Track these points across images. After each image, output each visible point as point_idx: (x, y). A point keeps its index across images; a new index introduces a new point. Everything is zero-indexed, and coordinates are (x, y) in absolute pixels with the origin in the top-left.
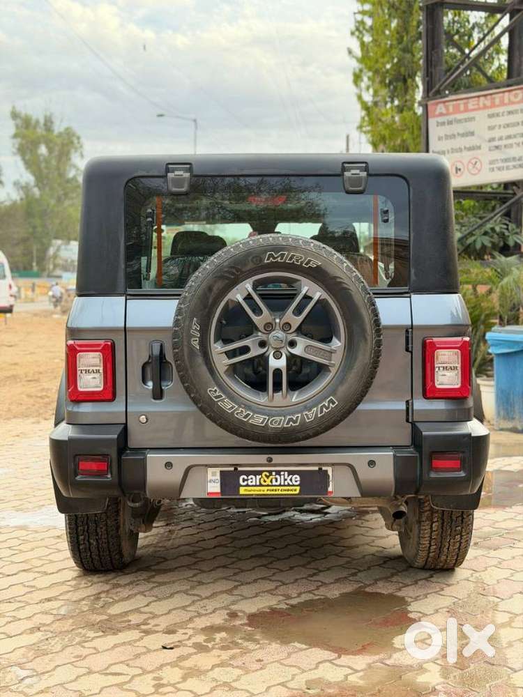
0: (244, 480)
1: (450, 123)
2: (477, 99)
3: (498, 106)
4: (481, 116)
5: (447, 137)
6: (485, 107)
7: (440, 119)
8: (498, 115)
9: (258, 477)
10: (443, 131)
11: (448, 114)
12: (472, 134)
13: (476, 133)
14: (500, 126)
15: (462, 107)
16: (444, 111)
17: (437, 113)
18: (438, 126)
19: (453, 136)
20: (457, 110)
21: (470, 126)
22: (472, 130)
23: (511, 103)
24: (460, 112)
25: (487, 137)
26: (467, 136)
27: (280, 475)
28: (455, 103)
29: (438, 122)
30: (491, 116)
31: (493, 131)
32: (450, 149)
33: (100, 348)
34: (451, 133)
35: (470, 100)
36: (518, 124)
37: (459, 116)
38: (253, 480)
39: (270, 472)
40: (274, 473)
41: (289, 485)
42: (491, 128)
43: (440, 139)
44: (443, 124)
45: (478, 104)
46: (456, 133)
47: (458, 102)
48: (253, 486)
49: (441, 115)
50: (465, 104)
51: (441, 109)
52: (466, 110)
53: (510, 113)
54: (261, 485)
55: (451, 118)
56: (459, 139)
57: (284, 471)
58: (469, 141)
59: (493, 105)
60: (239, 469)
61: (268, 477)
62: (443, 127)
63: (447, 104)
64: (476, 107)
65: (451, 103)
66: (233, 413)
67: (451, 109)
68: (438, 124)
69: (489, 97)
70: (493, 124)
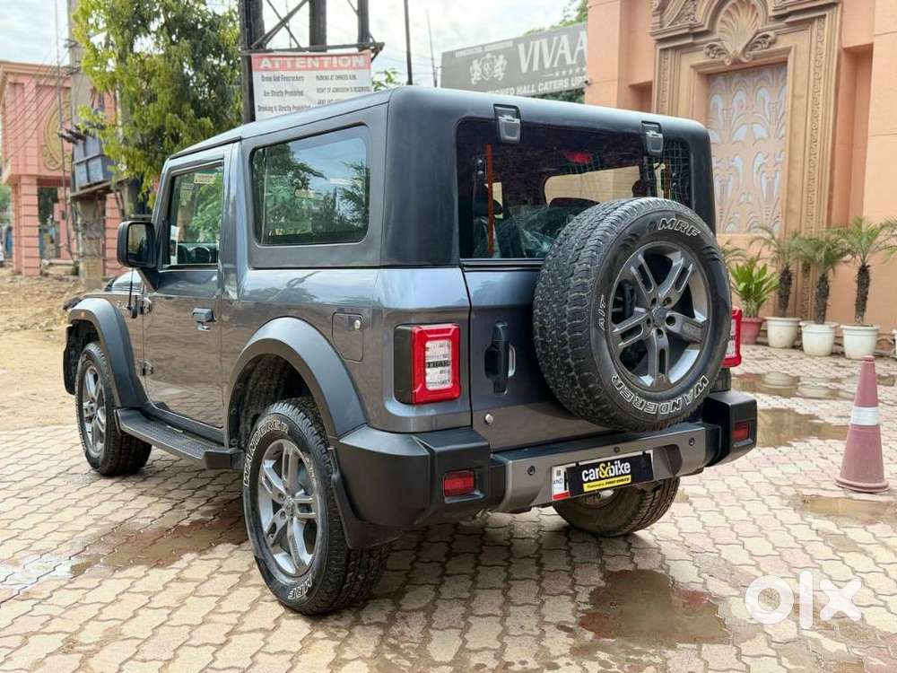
0: (586, 475)
1: (277, 79)
2: (304, 59)
3: (327, 69)
4: (310, 77)
5: (274, 93)
6: (313, 68)
7: (266, 74)
8: (327, 78)
9: (597, 470)
10: (268, 86)
11: (274, 69)
12: (301, 93)
13: (304, 93)
14: (329, 89)
15: (289, 65)
16: (269, 66)
17: (262, 67)
18: (263, 80)
19: (280, 93)
20: (283, 67)
21: (298, 86)
22: (300, 90)
23: (339, 68)
24: (287, 70)
25: (317, 99)
26: (296, 95)
27: (614, 465)
28: (281, 59)
29: (263, 77)
30: (320, 78)
31: (323, 94)
32: (277, 105)
33: (450, 334)
34: (279, 90)
35: (298, 59)
36: (348, 90)
37: (287, 74)
38: (594, 473)
39: (606, 463)
40: (609, 464)
41: (622, 475)
42: (319, 90)
43: (266, 94)
44: (269, 79)
45: (306, 64)
46: (283, 91)
47: (285, 59)
48: (593, 481)
49: (267, 69)
50: (292, 61)
51: (266, 63)
52: (294, 68)
53: (339, 77)
54: (600, 479)
55: (277, 74)
56: (287, 97)
57: (617, 460)
58: (297, 101)
59: (321, 68)
60: (581, 464)
61: (604, 468)
62: (269, 82)
63: (273, 59)
64: (304, 66)
65: (277, 59)
66: (631, 403)
67: (277, 65)
68: (263, 79)
69: (317, 59)
70: (322, 87)
